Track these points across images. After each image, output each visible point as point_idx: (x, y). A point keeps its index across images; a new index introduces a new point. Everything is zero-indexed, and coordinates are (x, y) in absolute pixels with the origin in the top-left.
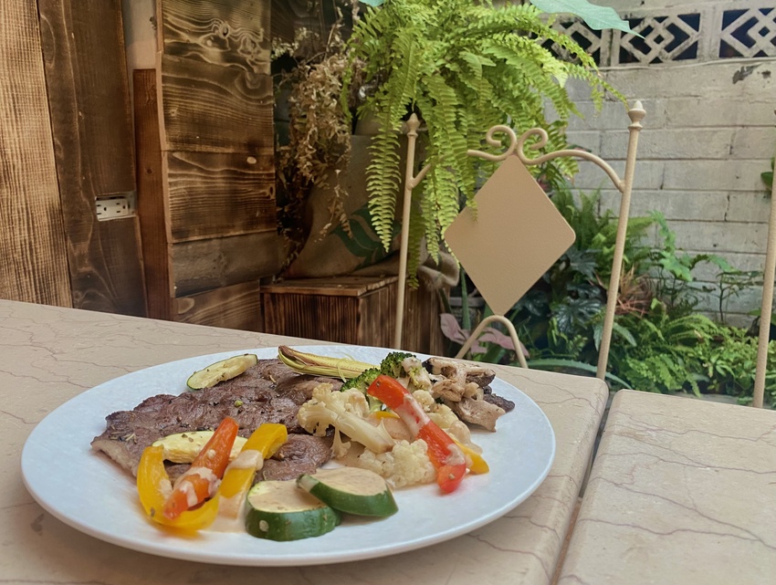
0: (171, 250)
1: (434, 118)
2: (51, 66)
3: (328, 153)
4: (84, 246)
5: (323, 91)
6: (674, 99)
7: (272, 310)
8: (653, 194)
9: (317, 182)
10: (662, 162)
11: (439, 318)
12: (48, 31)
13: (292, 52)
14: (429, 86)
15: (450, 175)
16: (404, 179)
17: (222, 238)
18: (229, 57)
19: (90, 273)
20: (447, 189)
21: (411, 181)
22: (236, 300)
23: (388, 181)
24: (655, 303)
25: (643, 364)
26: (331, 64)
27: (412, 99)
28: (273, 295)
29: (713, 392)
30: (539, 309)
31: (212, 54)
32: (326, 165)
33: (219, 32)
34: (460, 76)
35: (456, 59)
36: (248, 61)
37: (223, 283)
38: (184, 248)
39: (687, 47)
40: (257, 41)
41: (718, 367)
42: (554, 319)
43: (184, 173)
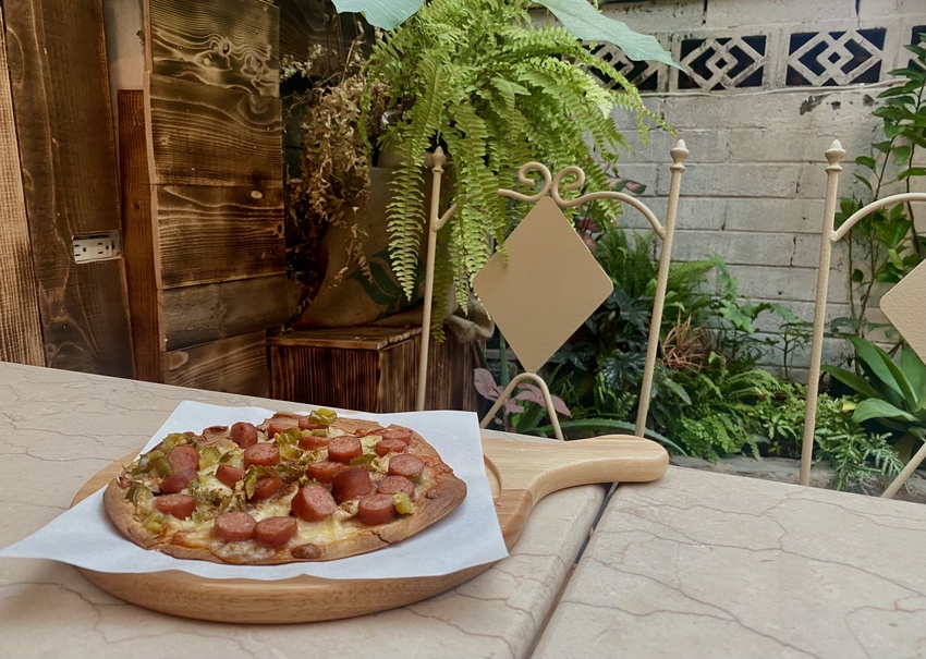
0: (161, 297)
1: (462, 153)
2: (19, 86)
3: (344, 186)
4: (60, 292)
5: (340, 117)
6: (737, 130)
7: (280, 365)
8: (715, 235)
9: (332, 219)
10: (723, 199)
11: (473, 373)
12: (16, 46)
13: (304, 72)
14: (456, 116)
15: (479, 216)
16: (428, 219)
17: (221, 283)
18: (231, 77)
19: (67, 324)
20: (477, 231)
21: (436, 222)
22: (238, 353)
23: (411, 222)
24: (713, 356)
25: (699, 424)
26: (349, 87)
27: (436, 131)
28: (282, 349)
29: (773, 455)
30: (584, 363)
31: (210, 74)
32: (343, 200)
33: (219, 49)
34: (492, 105)
35: (487, 86)
36: (252, 81)
37: (221, 335)
38: (176, 294)
39: (751, 73)
40: (263, 59)
41: (779, 428)
42: (601, 374)
43: (177, 209)
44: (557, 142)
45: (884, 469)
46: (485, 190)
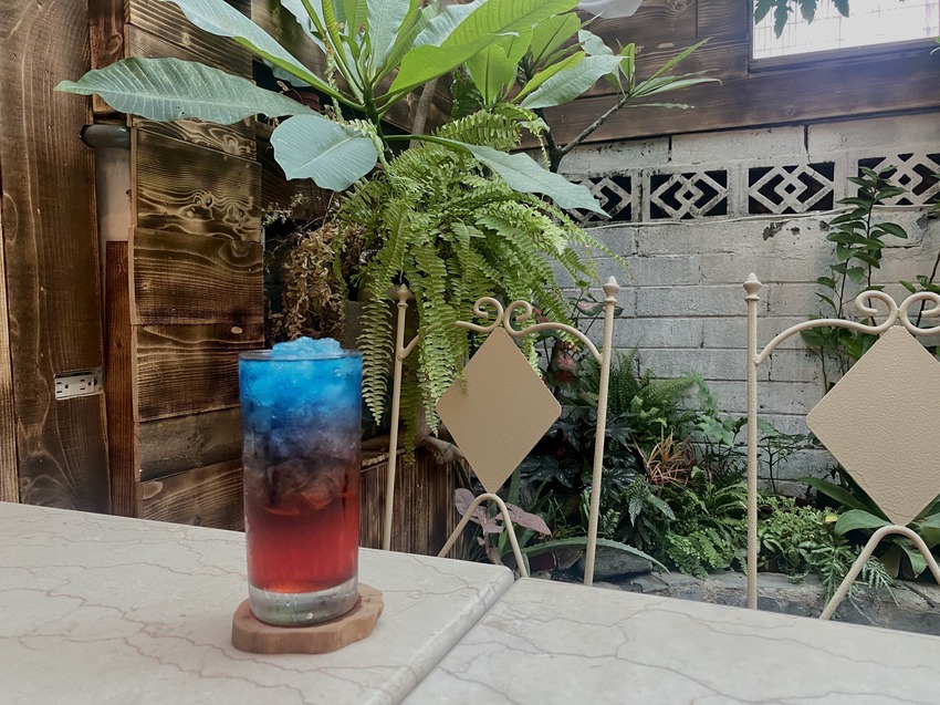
0: (137, 429)
2: (12, 243)
4: (38, 428)
5: (315, 259)
6: (707, 255)
8: (694, 352)
10: (700, 319)
11: (453, 493)
12: (10, 208)
13: (285, 218)
14: (417, 258)
16: (395, 348)
17: (199, 413)
18: (210, 227)
19: (43, 457)
21: (402, 352)
22: (214, 481)
23: (380, 351)
24: (696, 469)
25: (686, 539)
26: (325, 231)
27: (399, 272)
30: (569, 480)
31: (193, 225)
33: (202, 203)
34: (453, 246)
35: (449, 229)
36: (234, 229)
37: (197, 463)
38: (153, 427)
39: (716, 203)
40: (245, 209)
41: (765, 542)
42: (585, 492)
43: (157, 346)
44: (514, 277)
45: (871, 582)
46: (444, 323)
